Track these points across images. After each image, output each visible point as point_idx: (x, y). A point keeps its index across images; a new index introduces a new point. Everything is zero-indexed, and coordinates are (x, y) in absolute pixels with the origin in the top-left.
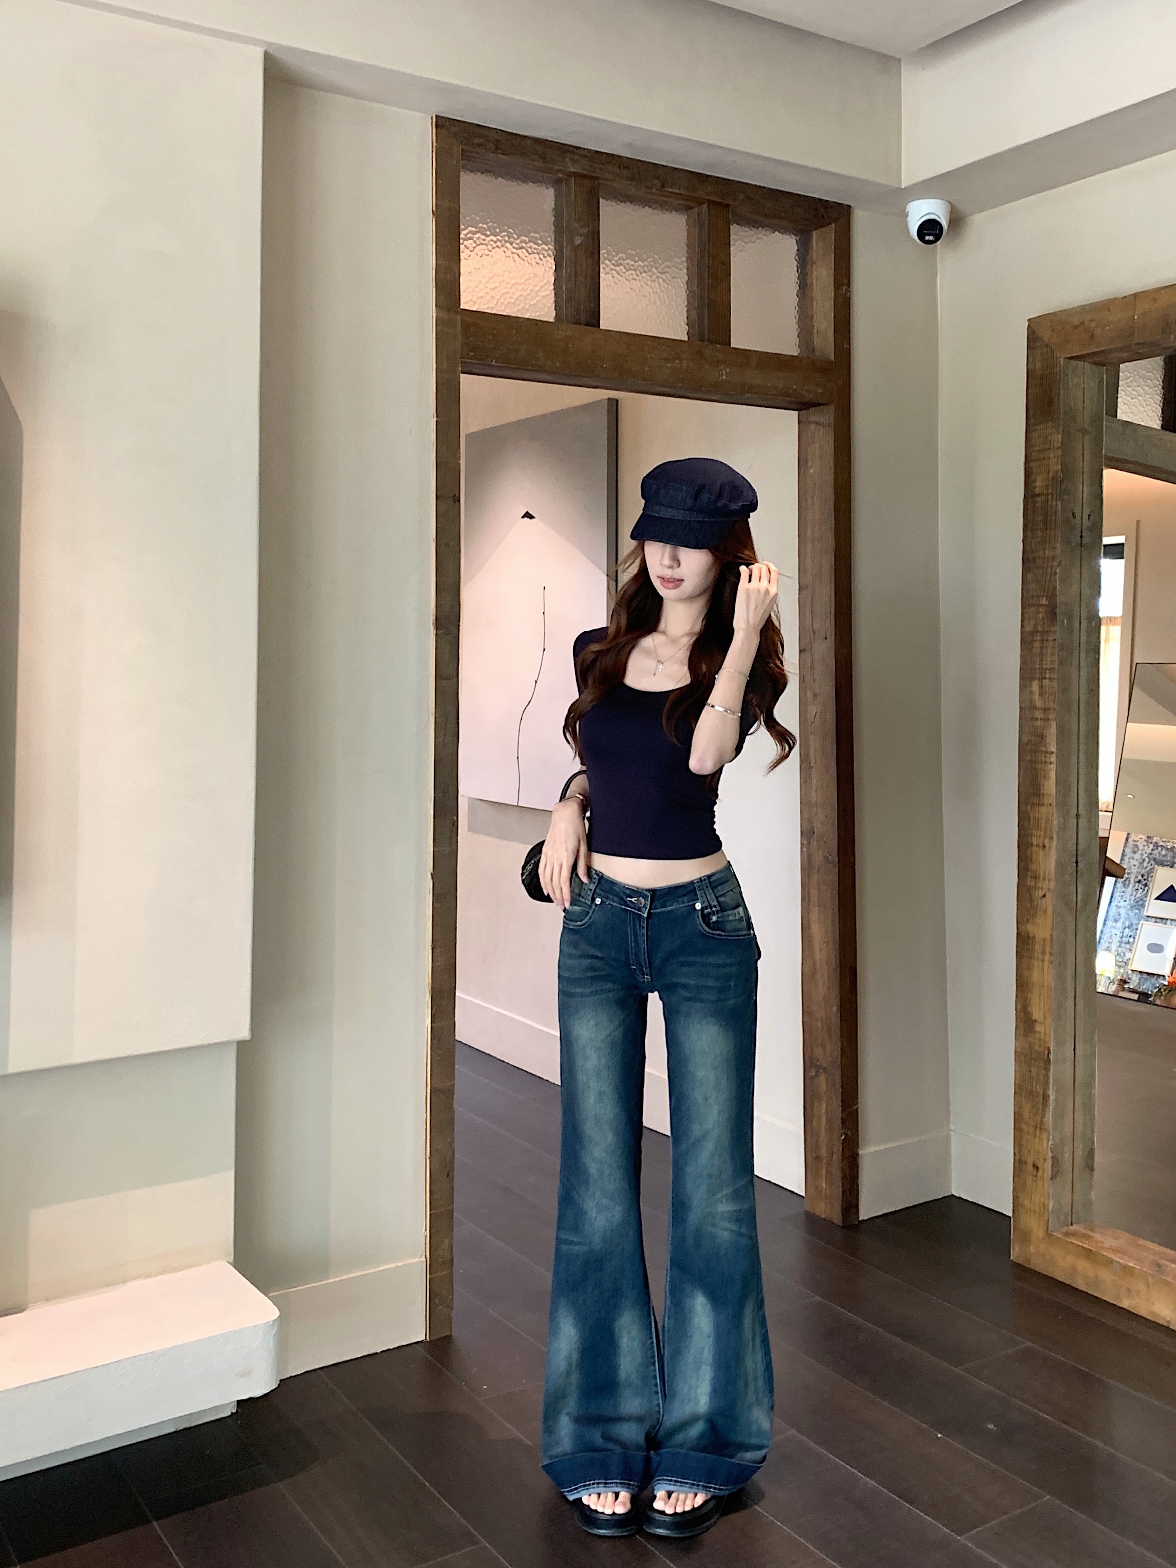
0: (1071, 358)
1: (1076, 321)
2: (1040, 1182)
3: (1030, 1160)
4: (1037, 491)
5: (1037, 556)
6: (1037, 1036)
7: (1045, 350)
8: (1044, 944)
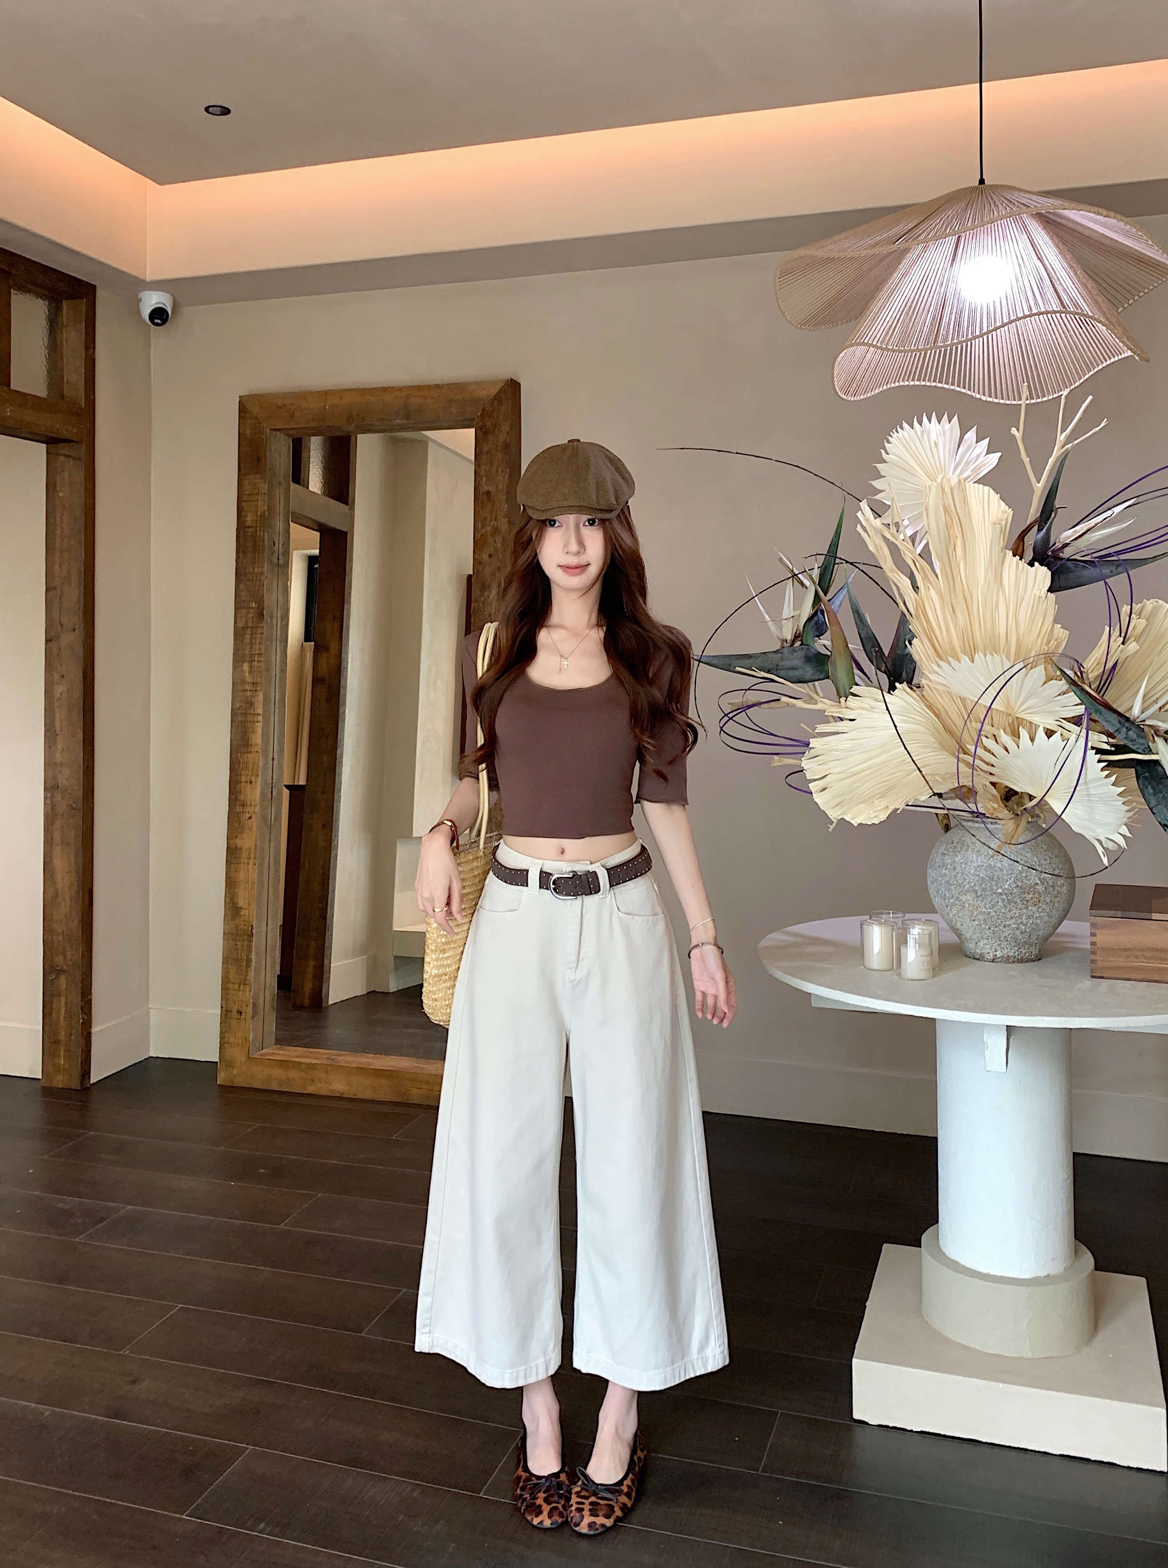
0: (274, 430)
1: (280, 403)
2: (243, 1022)
3: (235, 1009)
4: (248, 524)
5: (248, 571)
6: (242, 918)
7: (254, 421)
8: (249, 853)
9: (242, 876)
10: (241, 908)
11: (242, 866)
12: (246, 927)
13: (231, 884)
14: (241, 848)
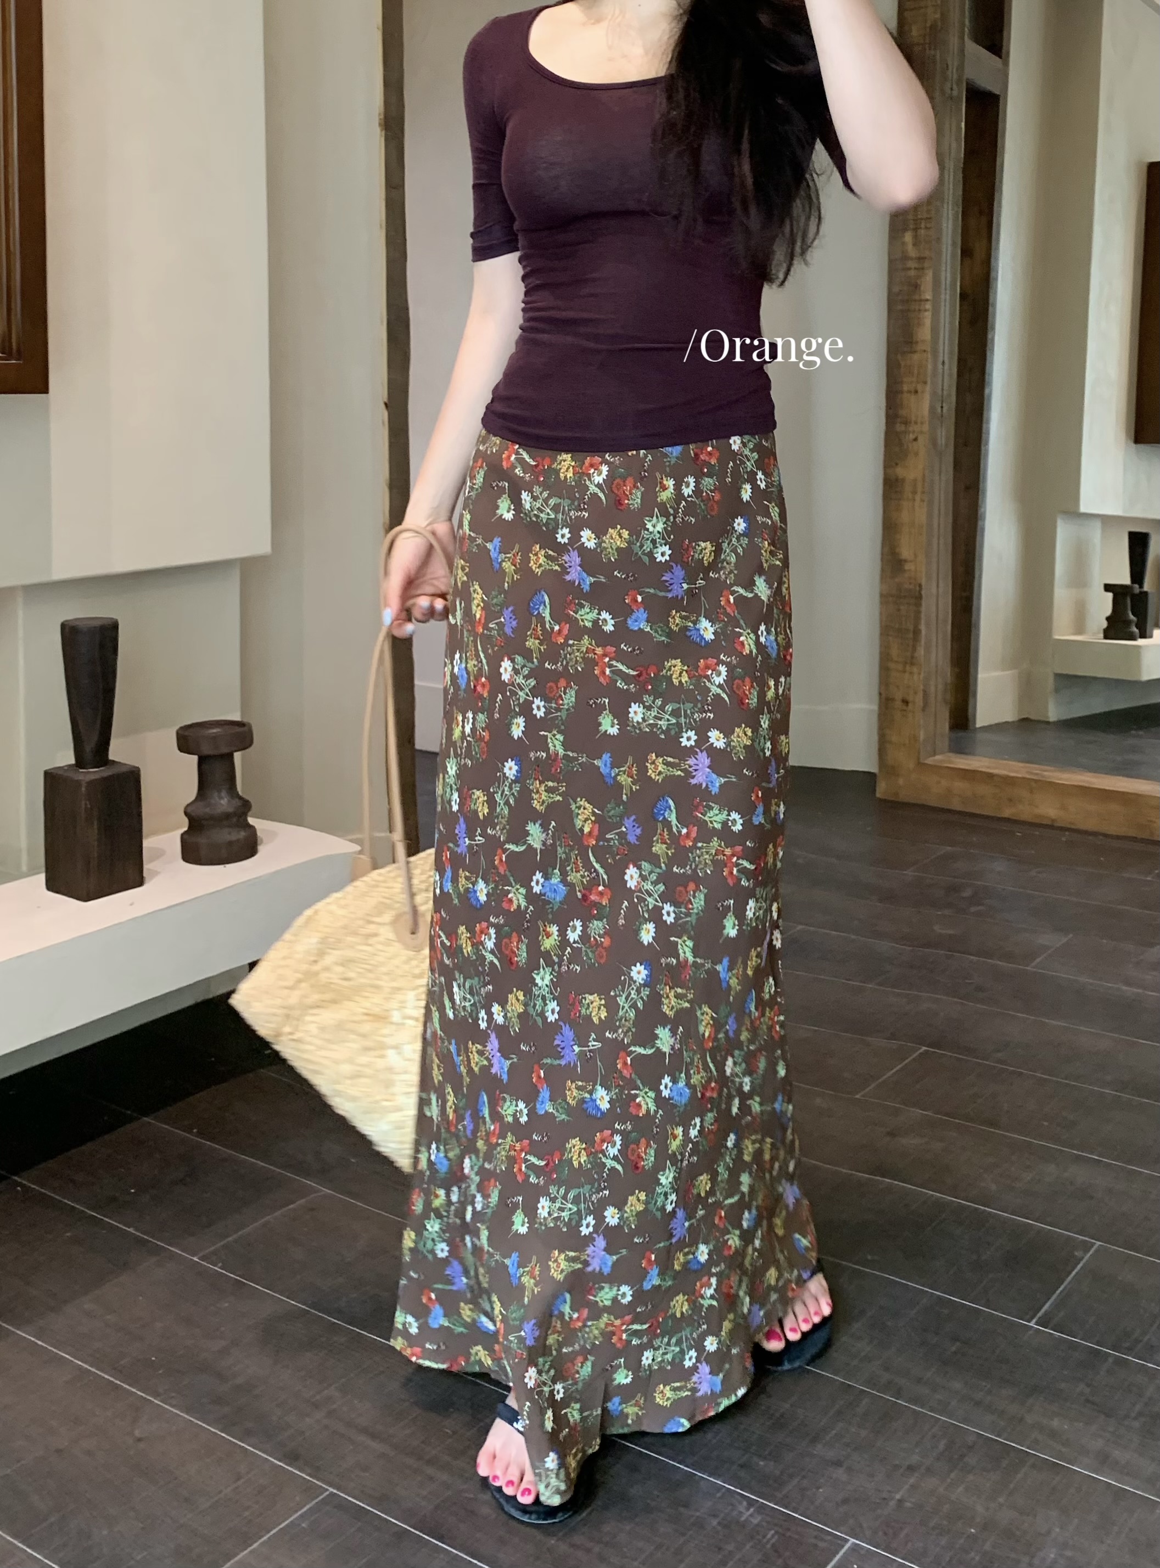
2: (909, 715)
3: (899, 696)
6: (906, 575)
8: (914, 484)
9: (905, 517)
10: (905, 561)
11: (905, 504)
12: (911, 587)
13: (890, 528)
14: (903, 480)
